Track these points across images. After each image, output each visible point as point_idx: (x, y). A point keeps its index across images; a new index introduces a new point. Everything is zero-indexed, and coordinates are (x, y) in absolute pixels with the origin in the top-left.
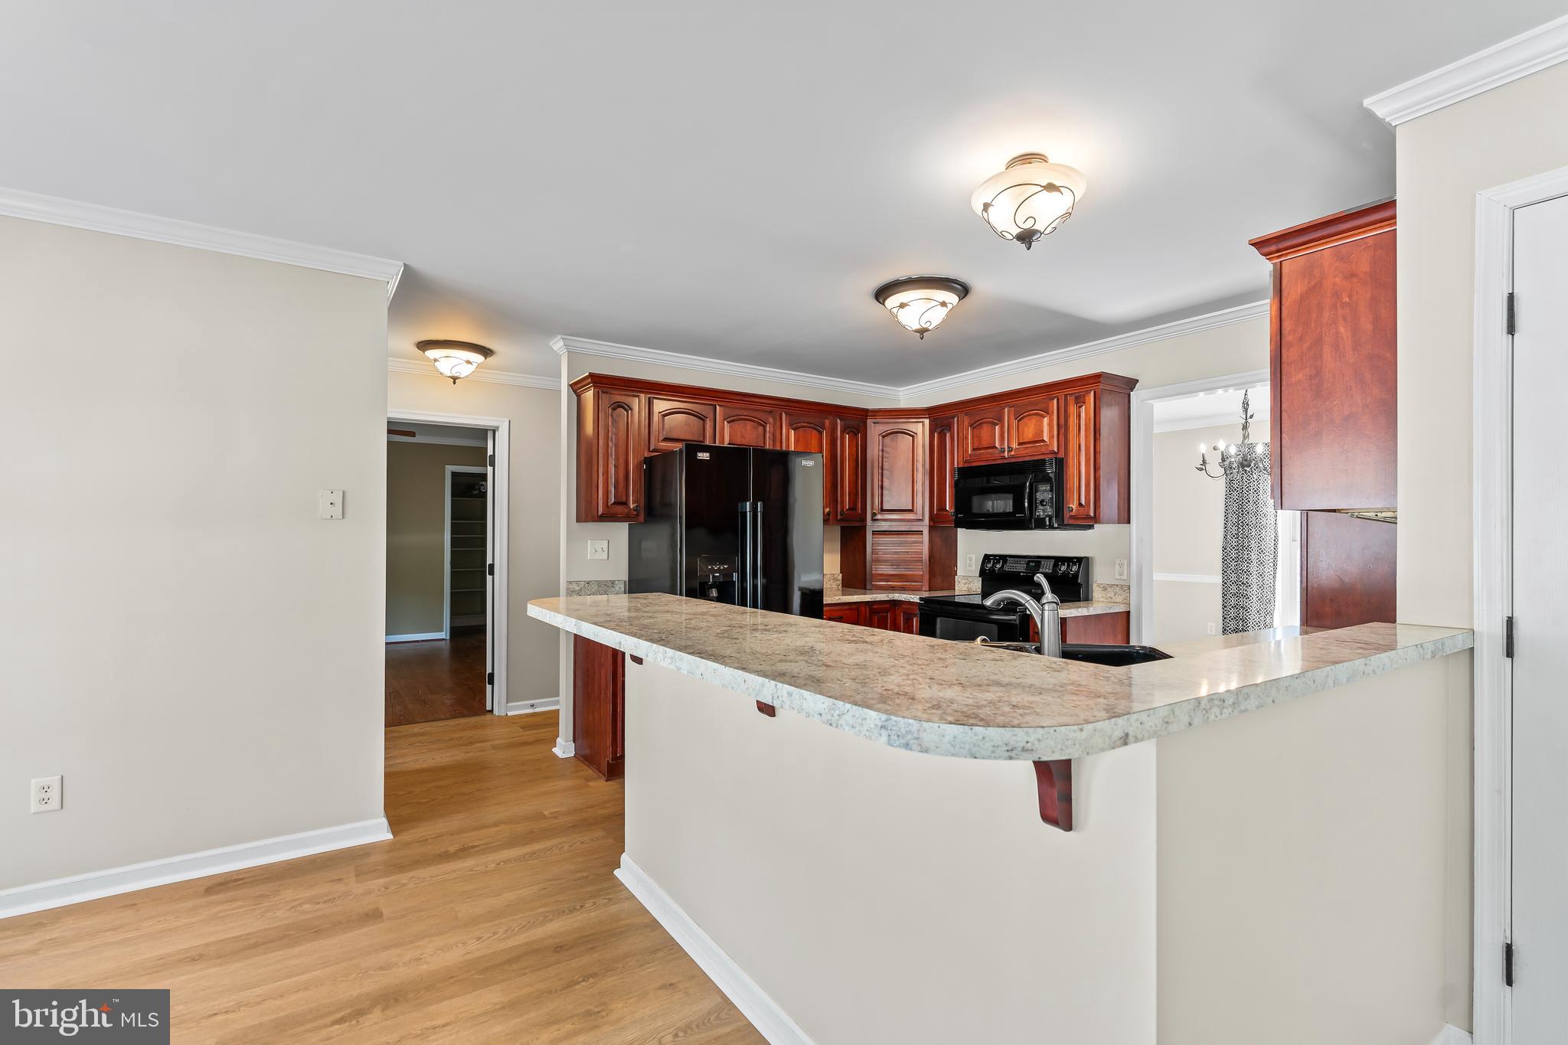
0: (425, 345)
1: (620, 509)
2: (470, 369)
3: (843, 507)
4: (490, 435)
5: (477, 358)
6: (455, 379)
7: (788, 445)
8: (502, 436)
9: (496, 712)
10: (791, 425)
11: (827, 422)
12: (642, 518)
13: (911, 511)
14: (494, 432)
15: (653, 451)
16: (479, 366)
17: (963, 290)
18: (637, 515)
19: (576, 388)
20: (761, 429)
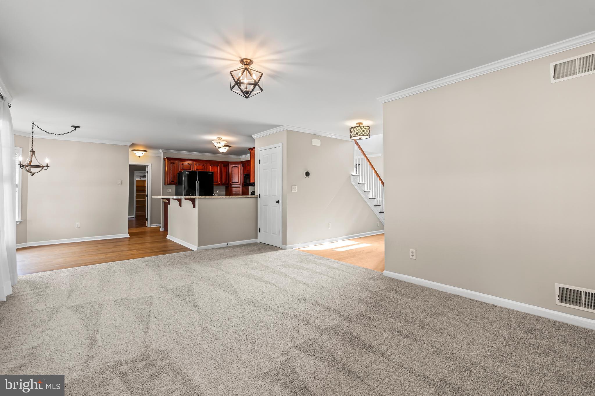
0: (133, 150)
1: (173, 183)
2: (142, 155)
3: (223, 182)
4: (147, 167)
5: (144, 153)
6: (139, 157)
7: (210, 170)
8: (149, 167)
9: (148, 226)
10: (210, 165)
11: (219, 165)
12: (177, 184)
13: (238, 183)
14: (148, 166)
15: (180, 171)
16: (145, 154)
17: (229, 147)
18: (176, 184)
19: (164, 159)
20: (203, 166)
